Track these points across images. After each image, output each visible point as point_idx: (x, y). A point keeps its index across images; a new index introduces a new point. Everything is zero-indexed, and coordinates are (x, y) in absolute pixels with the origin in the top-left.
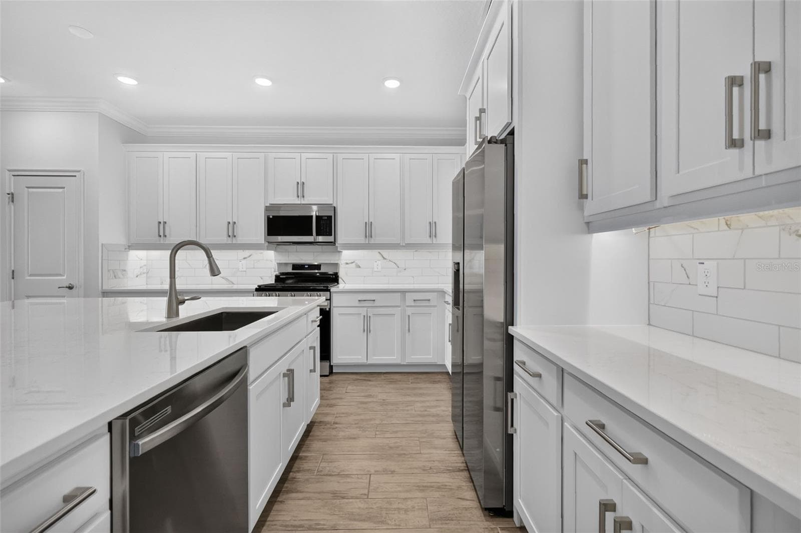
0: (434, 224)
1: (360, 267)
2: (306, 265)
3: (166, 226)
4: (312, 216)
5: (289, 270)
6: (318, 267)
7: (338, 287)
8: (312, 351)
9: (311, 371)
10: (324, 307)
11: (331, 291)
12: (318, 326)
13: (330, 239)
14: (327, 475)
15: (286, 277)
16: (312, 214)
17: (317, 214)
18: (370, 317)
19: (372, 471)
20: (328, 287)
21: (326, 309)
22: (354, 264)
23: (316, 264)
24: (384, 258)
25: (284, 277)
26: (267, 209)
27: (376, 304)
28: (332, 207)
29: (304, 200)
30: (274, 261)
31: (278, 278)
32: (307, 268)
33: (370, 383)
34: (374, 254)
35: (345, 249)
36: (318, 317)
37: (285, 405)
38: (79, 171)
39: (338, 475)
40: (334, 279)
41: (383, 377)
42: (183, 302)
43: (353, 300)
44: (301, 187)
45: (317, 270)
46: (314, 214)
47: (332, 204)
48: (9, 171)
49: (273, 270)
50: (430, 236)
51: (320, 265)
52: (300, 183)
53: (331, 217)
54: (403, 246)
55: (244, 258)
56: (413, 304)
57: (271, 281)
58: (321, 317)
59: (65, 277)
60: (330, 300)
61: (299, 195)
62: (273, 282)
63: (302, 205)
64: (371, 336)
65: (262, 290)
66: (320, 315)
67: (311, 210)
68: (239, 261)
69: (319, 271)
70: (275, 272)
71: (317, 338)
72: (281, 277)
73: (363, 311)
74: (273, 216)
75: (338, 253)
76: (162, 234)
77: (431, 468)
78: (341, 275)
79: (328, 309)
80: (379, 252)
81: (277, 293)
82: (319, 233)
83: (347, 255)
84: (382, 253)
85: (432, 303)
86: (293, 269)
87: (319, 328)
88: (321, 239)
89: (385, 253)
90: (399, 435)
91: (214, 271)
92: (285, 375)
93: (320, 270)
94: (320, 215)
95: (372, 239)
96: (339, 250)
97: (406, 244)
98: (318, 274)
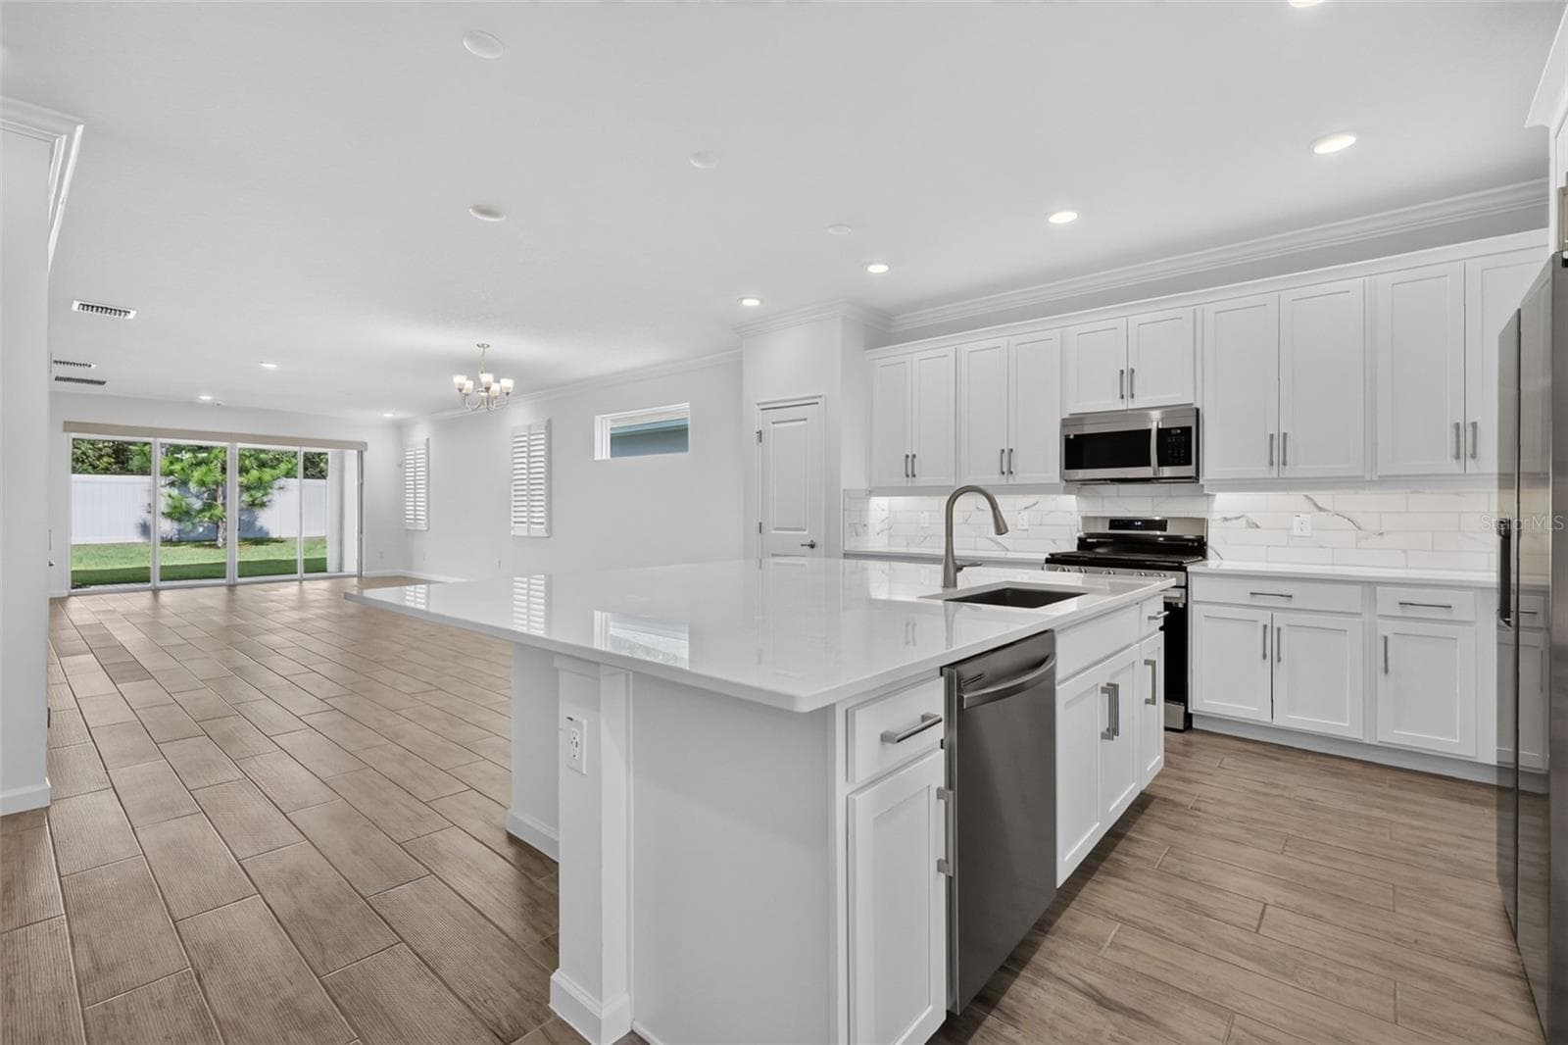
0: (1469, 430)
1: (1257, 527)
2: (1138, 521)
3: (916, 460)
4: (1149, 431)
5: (1103, 529)
6: (1162, 525)
7: (1206, 565)
8: (1150, 668)
9: (1147, 702)
10: (1174, 601)
11: (1188, 569)
12: (1161, 629)
13: (1188, 471)
14: (1177, 876)
15: (1098, 542)
16: (1149, 427)
17: (1160, 427)
18: (1279, 629)
19: (1270, 901)
20: (1182, 563)
21: (1177, 604)
22: (1243, 521)
23: (1157, 518)
24: (1320, 509)
25: (1094, 540)
26: (1065, 423)
27: (1295, 604)
28: (1192, 409)
29: (1133, 402)
30: (1075, 514)
31: (1083, 544)
32: (1138, 526)
33: (1281, 764)
34: (1295, 499)
35: (1220, 490)
36: (1159, 613)
37: (1104, 736)
38: (820, 397)
39: (1199, 883)
40: (1197, 548)
41: (1310, 759)
42: (960, 569)
43: (1240, 592)
44: (1127, 378)
45: (1160, 530)
46: (1154, 427)
47: (1191, 404)
48: (758, 404)
49: (1075, 529)
50: (1458, 457)
51: (1166, 521)
52: (1125, 372)
53: (1190, 428)
54: (1372, 481)
55: (1026, 508)
56: (1399, 612)
57: (1072, 547)
58: (1167, 613)
59: (806, 533)
60: (1186, 587)
61: (1125, 394)
62: (1075, 549)
63: (1129, 412)
64: (1281, 671)
65: (1056, 561)
66: (1165, 610)
67: (1148, 419)
68: (1016, 513)
69: (1164, 533)
70: (1078, 531)
71: (1159, 648)
72: (1089, 540)
73: (1264, 617)
74: (1075, 436)
75: (1205, 498)
76: (910, 473)
77: (1416, 942)
78: (1212, 541)
79: (1181, 605)
80: (1306, 496)
81: (1083, 568)
82: (1163, 462)
83: (1224, 504)
84: (1312, 497)
85: (1455, 615)
86: (1110, 529)
87: (1163, 632)
88: (1167, 471)
89: (1323, 498)
90: (1339, 866)
91: (1000, 528)
92: (1104, 690)
93: (1165, 530)
94: (1165, 427)
95: (1287, 467)
96: (1206, 492)
97: (1380, 477)
98: (1161, 539)
